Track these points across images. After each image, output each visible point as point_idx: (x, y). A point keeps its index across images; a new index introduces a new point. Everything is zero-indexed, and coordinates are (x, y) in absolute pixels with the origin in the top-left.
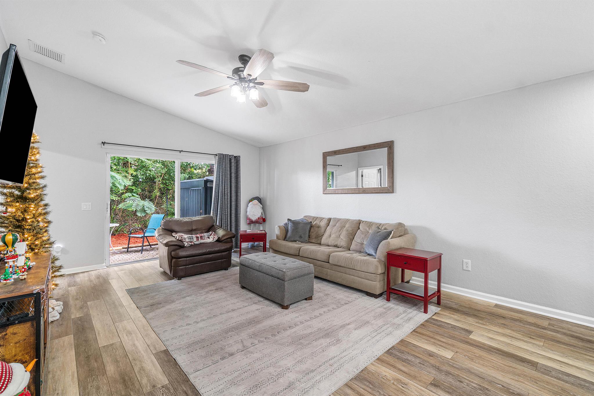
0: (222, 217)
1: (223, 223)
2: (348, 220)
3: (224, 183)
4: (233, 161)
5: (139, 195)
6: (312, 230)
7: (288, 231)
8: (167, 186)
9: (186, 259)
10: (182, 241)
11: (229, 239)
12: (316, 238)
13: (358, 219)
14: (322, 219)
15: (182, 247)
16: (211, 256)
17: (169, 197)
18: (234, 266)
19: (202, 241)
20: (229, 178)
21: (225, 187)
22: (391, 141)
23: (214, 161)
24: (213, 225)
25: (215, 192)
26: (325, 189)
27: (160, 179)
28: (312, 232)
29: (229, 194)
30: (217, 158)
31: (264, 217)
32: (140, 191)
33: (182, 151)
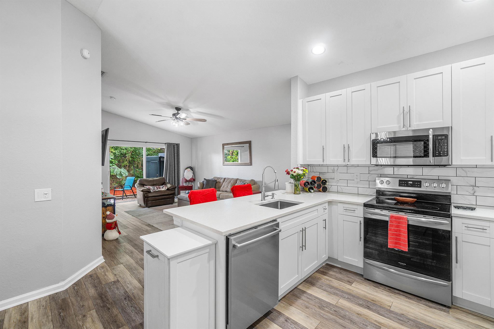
0: (170, 178)
1: (170, 181)
2: (233, 179)
3: (170, 159)
4: (175, 146)
5: (116, 165)
6: (217, 184)
7: (204, 185)
8: (134, 159)
9: (151, 198)
10: (149, 189)
11: (173, 189)
12: (218, 188)
13: (237, 178)
14: (222, 178)
15: (150, 192)
16: (164, 197)
17: (135, 166)
18: (176, 203)
19: (160, 190)
20: (173, 156)
21: (171, 161)
22: (250, 141)
23: (164, 147)
24: (165, 182)
25: (166, 164)
26: (223, 163)
27: (130, 154)
28: (217, 185)
29: (173, 165)
30: (166, 146)
31: (194, 178)
32: (117, 163)
33: (147, 142)
